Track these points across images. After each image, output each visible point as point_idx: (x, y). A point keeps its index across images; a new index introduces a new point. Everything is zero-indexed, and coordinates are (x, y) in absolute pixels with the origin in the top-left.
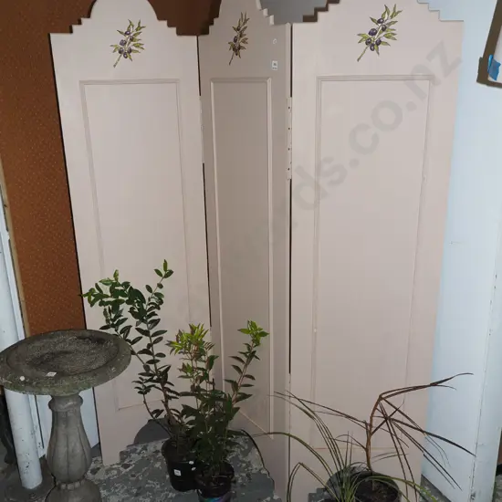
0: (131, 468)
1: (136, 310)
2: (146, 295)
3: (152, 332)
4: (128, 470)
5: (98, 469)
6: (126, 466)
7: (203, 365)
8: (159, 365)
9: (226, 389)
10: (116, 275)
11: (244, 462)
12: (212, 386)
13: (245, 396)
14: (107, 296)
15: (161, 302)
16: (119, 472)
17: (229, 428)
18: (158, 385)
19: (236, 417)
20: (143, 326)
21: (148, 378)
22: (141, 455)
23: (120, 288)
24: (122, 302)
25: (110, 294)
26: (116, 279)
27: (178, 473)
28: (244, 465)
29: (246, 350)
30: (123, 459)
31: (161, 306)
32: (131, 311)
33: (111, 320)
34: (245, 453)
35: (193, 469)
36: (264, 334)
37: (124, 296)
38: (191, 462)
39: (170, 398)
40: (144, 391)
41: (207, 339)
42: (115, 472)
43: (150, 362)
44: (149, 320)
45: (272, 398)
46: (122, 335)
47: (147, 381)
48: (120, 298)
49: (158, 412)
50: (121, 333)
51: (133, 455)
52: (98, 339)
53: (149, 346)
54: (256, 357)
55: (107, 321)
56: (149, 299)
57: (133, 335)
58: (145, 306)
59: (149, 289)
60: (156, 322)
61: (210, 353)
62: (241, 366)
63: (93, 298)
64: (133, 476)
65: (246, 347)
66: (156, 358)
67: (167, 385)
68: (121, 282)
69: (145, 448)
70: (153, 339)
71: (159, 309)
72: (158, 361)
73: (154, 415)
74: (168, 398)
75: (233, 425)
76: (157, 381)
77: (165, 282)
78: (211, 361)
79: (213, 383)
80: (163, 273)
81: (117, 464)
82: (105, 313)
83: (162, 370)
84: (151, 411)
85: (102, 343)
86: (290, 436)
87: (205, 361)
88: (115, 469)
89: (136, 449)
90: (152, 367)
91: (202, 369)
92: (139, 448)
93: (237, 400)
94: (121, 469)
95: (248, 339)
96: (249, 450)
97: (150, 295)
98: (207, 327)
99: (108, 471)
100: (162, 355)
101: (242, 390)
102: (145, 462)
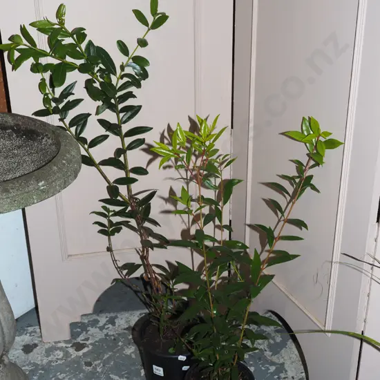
0: (85, 350)
1: (97, 85)
2: (118, 58)
3: (125, 128)
4: (81, 353)
5: (36, 345)
6: (79, 347)
7: (210, 194)
8: (135, 188)
9: (251, 240)
10: (60, 13)
11: (273, 363)
12: (226, 232)
13: (284, 257)
14: (44, 54)
15: (145, 75)
16: (67, 354)
17: (252, 308)
18: (133, 222)
19: (267, 290)
20: (110, 116)
21: (118, 209)
22: (105, 331)
23: (68, 41)
24: (72, 67)
25: (48, 50)
26: (61, 23)
27: (159, 371)
28: (272, 369)
29: (293, 173)
30: (74, 335)
31: (142, 82)
32: (89, 85)
33: (55, 100)
34: (276, 349)
35: (185, 368)
36: (332, 144)
37: (77, 55)
38: (182, 358)
39: (152, 246)
40: (109, 230)
41: (223, 145)
42: (60, 354)
43: (120, 181)
44: (120, 106)
45: (336, 267)
46: (73, 129)
47: (116, 214)
48: (69, 59)
49: (131, 267)
50: (72, 124)
51: (92, 330)
52: (28, 130)
53: (120, 152)
54: (314, 188)
55: (46, 101)
56: (122, 68)
57: (92, 130)
58: (114, 79)
59: (123, 48)
60: (134, 110)
61: (226, 174)
62: (282, 201)
63: (17, 54)
64: (88, 364)
65: (294, 166)
66: (132, 175)
67: (147, 224)
68: (70, 27)
69: (112, 321)
70: (128, 140)
71: (139, 86)
72: (134, 180)
73: (125, 272)
74: (147, 245)
75: (258, 305)
76: (130, 215)
77: (152, 36)
78: (227, 189)
79: (229, 227)
80: (150, 20)
81: (66, 342)
82: (42, 86)
83: (140, 197)
84: (120, 264)
85: (34, 140)
86: (363, 339)
87: (215, 188)
88: (61, 349)
89: (97, 321)
90: (123, 189)
91: (209, 201)
92: (103, 320)
93: (271, 262)
94: (71, 351)
95: (300, 152)
96: (282, 345)
97: (124, 59)
98: (225, 121)
99: (49, 351)
100: (141, 171)
101: (280, 246)
102: (109, 343)
